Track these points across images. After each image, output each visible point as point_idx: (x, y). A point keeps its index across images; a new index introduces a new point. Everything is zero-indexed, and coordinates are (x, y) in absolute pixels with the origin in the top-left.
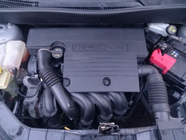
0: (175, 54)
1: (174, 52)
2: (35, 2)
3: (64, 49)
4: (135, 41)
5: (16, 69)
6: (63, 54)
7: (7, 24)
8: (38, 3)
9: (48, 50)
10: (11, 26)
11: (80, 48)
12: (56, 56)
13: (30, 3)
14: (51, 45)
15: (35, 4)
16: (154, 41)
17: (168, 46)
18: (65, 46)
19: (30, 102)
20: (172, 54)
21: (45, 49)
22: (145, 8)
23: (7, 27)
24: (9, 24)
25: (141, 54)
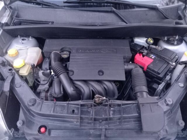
0: (152, 56)
1: (152, 55)
2: (51, 21)
3: (70, 52)
4: (122, 47)
5: (34, 65)
6: (70, 55)
7: (29, 37)
8: (53, 22)
9: (58, 52)
10: (32, 39)
11: (82, 51)
12: (64, 57)
13: (48, 22)
14: (61, 49)
15: (51, 23)
16: (137, 49)
17: (147, 52)
18: (71, 50)
19: (42, 89)
20: (151, 56)
21: (57, 52)
22: (127, 25)
23: (29, 40)
24: (30, 37)
25: (127, 55)
